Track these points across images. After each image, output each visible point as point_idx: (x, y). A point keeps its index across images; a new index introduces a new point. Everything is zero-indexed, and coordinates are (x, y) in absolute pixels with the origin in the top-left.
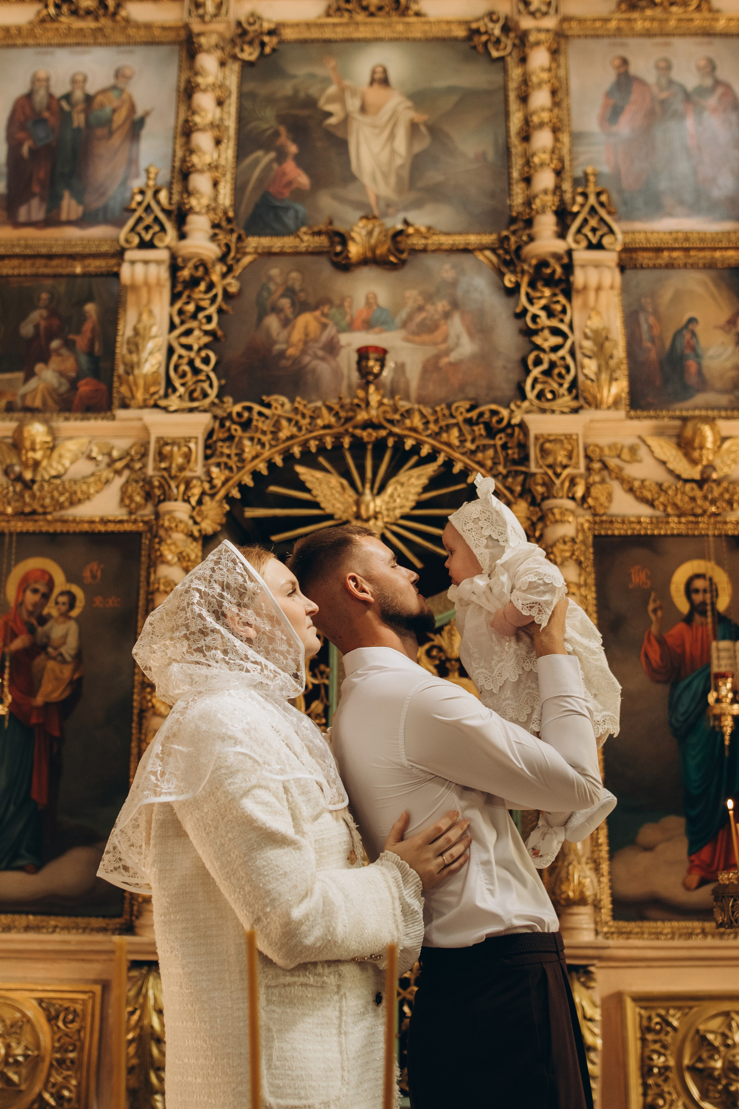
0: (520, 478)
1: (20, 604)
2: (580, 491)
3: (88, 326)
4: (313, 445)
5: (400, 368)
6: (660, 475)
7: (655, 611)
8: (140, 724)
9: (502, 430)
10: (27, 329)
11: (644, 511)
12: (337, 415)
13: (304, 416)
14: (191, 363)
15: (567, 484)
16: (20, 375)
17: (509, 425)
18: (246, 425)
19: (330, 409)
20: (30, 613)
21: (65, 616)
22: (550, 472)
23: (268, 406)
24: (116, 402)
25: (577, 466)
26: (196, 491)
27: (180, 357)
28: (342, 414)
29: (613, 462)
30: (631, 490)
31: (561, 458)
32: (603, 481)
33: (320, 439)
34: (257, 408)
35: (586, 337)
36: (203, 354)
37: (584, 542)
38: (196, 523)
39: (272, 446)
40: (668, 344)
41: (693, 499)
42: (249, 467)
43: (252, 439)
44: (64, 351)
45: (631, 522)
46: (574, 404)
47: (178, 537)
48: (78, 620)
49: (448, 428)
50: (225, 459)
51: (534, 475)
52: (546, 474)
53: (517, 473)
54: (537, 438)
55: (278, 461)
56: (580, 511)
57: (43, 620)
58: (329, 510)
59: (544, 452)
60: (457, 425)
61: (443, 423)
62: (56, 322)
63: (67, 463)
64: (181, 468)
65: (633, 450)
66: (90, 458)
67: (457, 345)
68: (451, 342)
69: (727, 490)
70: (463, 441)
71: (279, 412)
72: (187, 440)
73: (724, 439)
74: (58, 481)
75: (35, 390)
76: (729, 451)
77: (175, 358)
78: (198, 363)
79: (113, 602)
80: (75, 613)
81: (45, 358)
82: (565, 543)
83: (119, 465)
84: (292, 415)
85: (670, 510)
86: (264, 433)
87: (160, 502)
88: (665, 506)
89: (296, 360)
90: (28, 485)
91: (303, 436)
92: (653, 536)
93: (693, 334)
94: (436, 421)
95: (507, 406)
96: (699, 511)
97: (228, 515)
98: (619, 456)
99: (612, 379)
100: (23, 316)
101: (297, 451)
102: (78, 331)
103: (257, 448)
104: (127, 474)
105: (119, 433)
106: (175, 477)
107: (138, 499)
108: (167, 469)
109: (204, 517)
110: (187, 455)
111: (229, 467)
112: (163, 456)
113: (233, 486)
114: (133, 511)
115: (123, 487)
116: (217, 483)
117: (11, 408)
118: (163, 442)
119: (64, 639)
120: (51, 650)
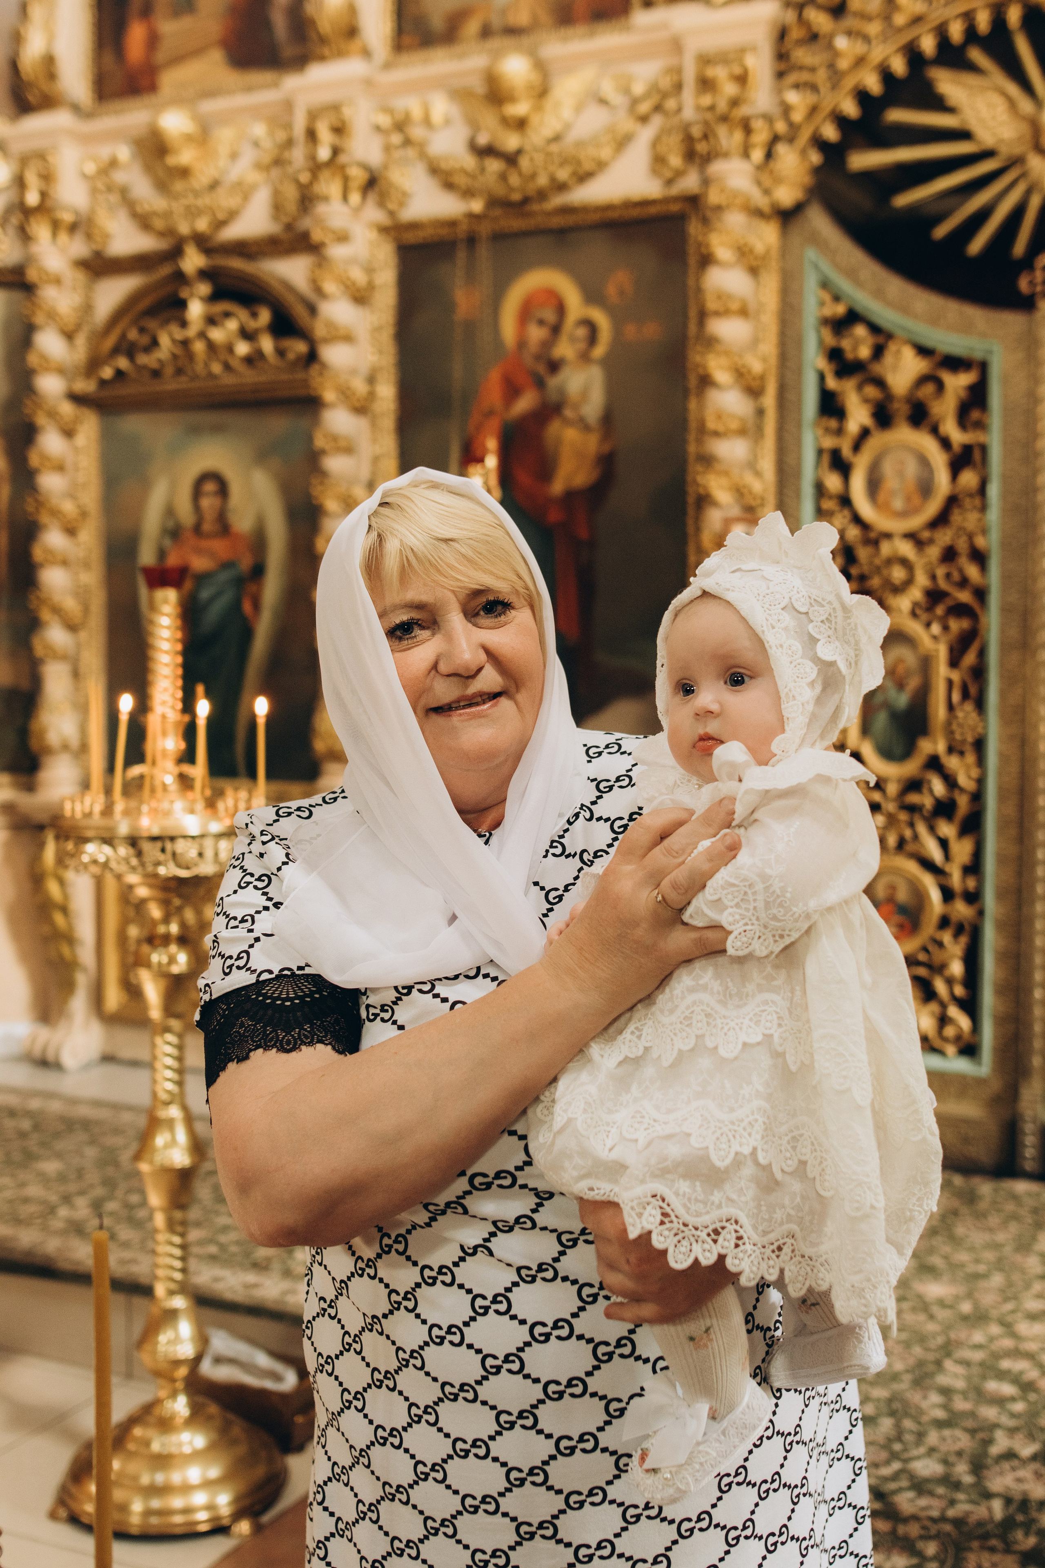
1: (522, 344)
4: (956, 32)
20: (538, 358)
21: (585, 357)
26: (762, 137)
33: (967, 16)
38: (767, 192)
42: (849, 83)
47: (735, 218)
48: (602, 362)
50: (807, 75)
55: (899, 66)
57: (554, 366)
58: (987, 142)
63: (567, 113)
64: (735, 102)
66: (603, 102)
72: (742, 51)
74: (554, 148)
79: (650, 331)
83: (644, 107)
87: (707, 162)
90: (511, 159)
91: (937, 15)
97: (817, 171)
101: (928, 45)
103: (860, 48)
104: (657, 121)
105: (641, 53)
106: (724, 119)
107: (675, 161)
108: (712, 108)
109: (778, 180)
110: (742, 79)
111: (814, 88)
112: (706, 84)
113: (824, 120)
114: (669, 182)
115: (655, 143)
116: (797, 117)
117: (486, 32)
118: (705, 60)
119: (585, 394)
120: (568, 413)
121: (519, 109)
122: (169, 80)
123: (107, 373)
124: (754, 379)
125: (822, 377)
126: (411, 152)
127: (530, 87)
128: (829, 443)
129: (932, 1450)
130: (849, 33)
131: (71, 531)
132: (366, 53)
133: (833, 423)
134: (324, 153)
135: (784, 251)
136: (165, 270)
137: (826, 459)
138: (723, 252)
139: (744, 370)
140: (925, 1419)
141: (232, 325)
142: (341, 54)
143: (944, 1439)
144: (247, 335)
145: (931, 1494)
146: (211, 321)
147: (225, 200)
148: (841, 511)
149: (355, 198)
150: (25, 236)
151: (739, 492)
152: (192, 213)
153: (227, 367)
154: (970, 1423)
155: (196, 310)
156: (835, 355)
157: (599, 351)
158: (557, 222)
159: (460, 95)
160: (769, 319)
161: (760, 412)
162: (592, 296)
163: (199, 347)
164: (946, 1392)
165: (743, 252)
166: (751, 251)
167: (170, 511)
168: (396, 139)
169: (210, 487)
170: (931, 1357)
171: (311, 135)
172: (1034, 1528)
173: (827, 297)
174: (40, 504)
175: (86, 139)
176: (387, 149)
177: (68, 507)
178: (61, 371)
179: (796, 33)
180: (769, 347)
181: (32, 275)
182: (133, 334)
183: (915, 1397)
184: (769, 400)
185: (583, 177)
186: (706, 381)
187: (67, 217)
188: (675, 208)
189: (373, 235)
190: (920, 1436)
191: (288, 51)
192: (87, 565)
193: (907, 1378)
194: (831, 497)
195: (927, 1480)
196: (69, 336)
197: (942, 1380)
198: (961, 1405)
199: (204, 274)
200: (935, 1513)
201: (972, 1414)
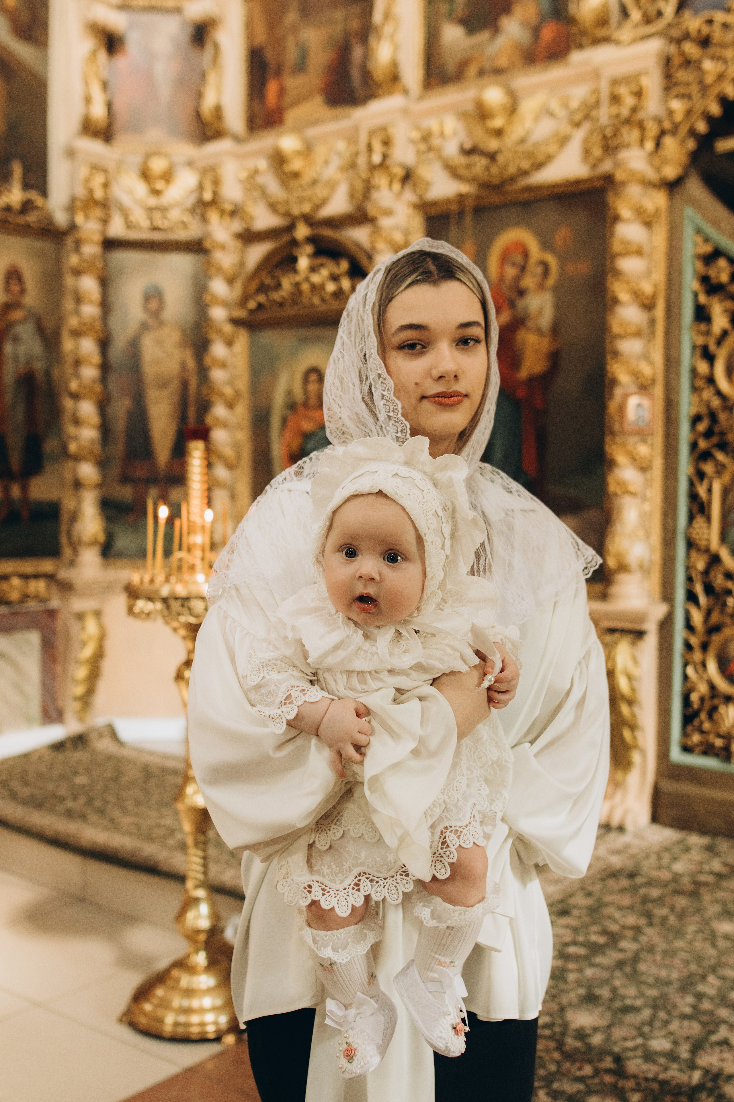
1: (502, 278)
18: (705, 42)
20: (512, 287)
21: (542, 286)
26: (653, 134)
38: (658, 170)
42: (715, 92)
47: (635, 189)
48: (553, 289)
57: (522, 293)
63: (528, 124)
64: (635, 110)
66: (551, 114)
74: (522, 147)
75: (500, 47)
79: (583, 267)
81: (508, 9)
83: (578, 117)
87: (617, 151)
90: (492, 156)
97: (695, 153)
103: (720, 67)
104: (586, 126)
105: (576, 80)
106: (628, 121)
107: (597, 152)
108: (618, 116)
109: (665, 162)
110: (639, 94)
111: (688, 97)
112: (615, 99)
113: (697, 118)
114: (594, 166)
115: (586, 140)
116: (678, 117)
117: (481, 73)
118: (615, 82)
119: (540, 311)
120: (530, 324)
121: (498, 122)
122: (291, 116)
123: (252, 305)
124: (647, 298)
125: (696, 295)
126: (431, 155)
127: (504, 108)
128: (700, 340)
129: (671, 1033)
130: (713, 58)
131: (230, 405)
132: (406, 92)
133: (703, 327)
134: (377, 159)
135: (671, 209)
136: (285, 239)
137: (698, 352)
138: (625, 212)
139: (639, 293)
140: (676, 1013)
141: (325, 272)
142: (390, 92)
143: (681, 1027)
144: (335, 278)
145: (654, 1062)
146: (313, 269)
147: (320, 192)
148: (708, 387)
149: (397, 186)
150: (204, 220)
151: (636, 375)
152: (301, 201)
153: (323, 300)
154: (705, 1018)
155: (303, 263)
156: (705, 280)
157: (551, 282)
158: (523, 197)
159: (463, 116)
160: (660, 256)
161: (652, 322)
162: (546, 245)
163: (305, 287)
164: (699, 996)
165: (639, 212)
166: (645, 211)
167: (289, 393)
168: (423, 147)
169: (313, 377)
170: (700, 972)
171: (370, 147)
172: (717, 1093)
173: (699, 240)
174: (212, 390)
175: (240, 157)
176: (419, 153)
177: (228, 391)
178: (225, 304)
179: (677, 60)
180: (659, 276)
181: (207, 244)
182: (268, 281)
183: (676, 998)
184: (660, 312)
185: (539, 166)
186: (615, 301)
187: (228, 207)
188: (598, 184)
189: (409, 211)
190: (666, 1023)
191: (360, 93)
192: (239, 427)
193: (676, 985)
194: (701, 378)
195: (656, 1053)
196: (231, 281)
197: (701, 988)
198: (706, 1005)
199: (311, 240)
200: (650, 1075)
201: (711, 1013)
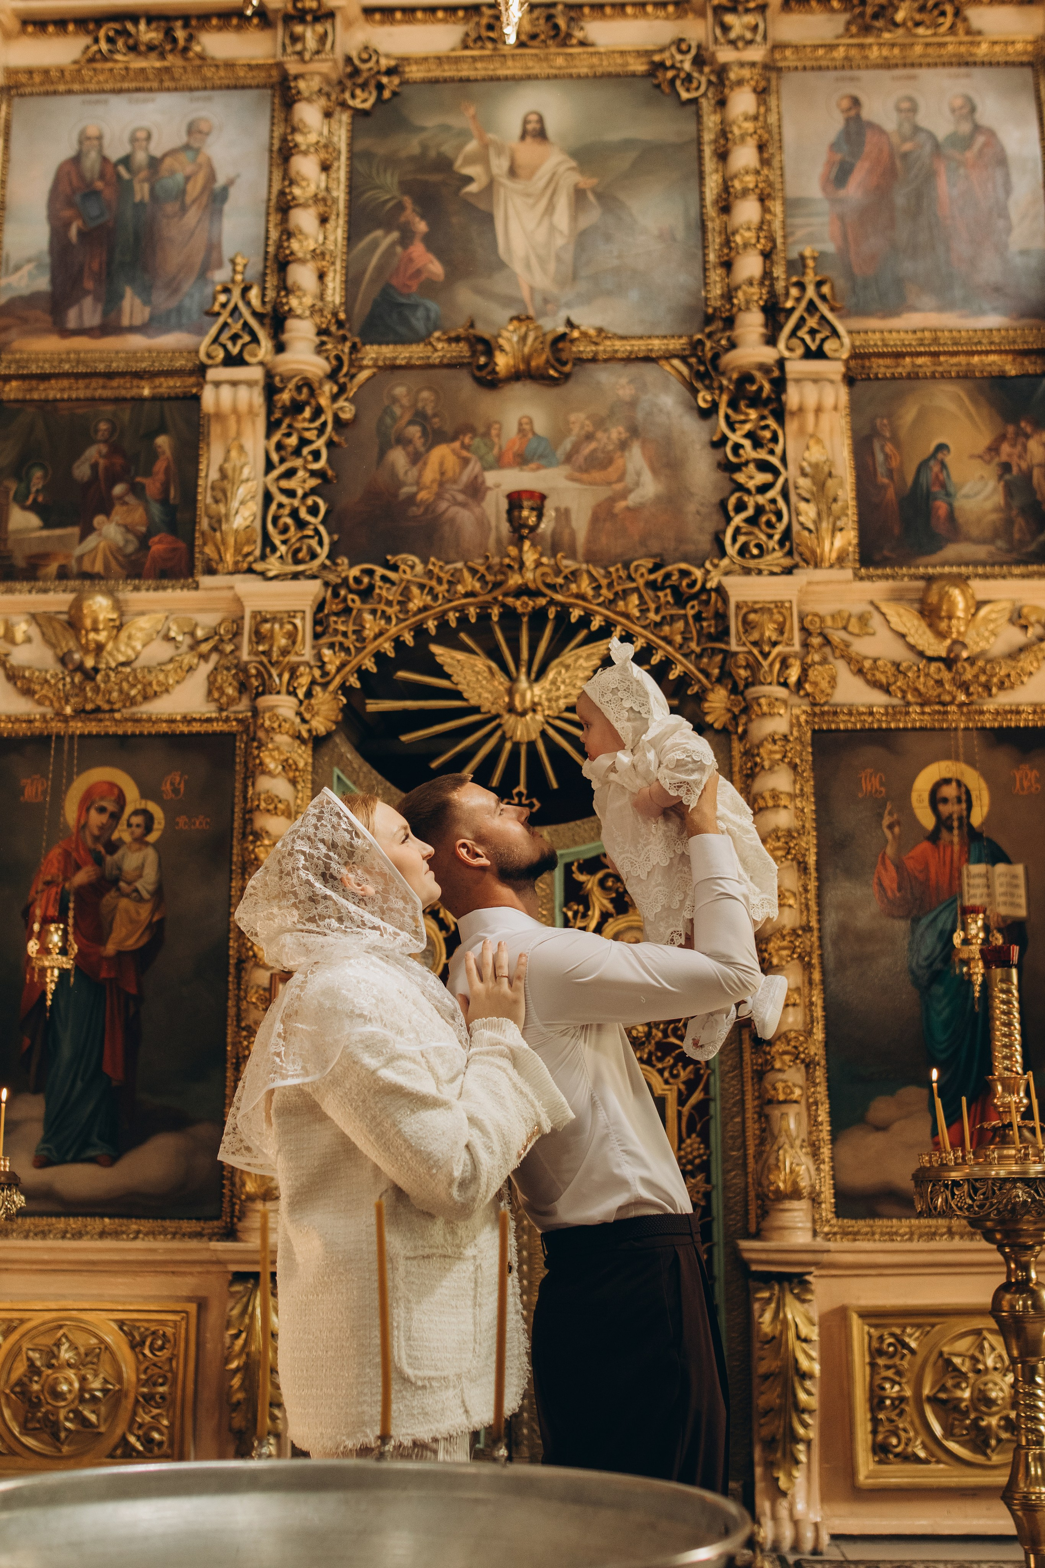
0: (719, 658)
1: (83, 827)
2: (794, 675)
3: (160, 466)
4: (452, 618)
5: (564, 515)
6: (896, 651)
7: (891, 827)
8: (239, 978)
9: (695, 596)
10: (82, 471)
11: (878, 698)
12: (482, 579)
13: (440, 581)
14: (294, 513)
15: (777, 666)
16: (74, 531)
17: (703, 588)
18: (366, 594)
19: (473, 571)
20: (96, 839)
21: (140, 841)
22: (756, 651)
23: (395, 568)
24: (199, 565)
25: (789, 644)
26: (305, 681)
27: (281, 506)
28: (489, 578)
29: (837, 636)
30: (860, 672)
31: (770, 632)
32: (824, 661)
33: (461, 609)
34: (380, 571)
35: (804, 474)
36: (310, 502)
37: (799, 739)
38: (304, 721)
39: (400, 621)
40: (910, 479)
41: (940, 683)
42: (371, 647)
43: (373, 612)
44: (131, 499)
45: (861, 714)
46: (787, 562)
47: (282, 739)
48: (155, 846)
49: (625, 594)
50: (340, 638)
51: (736, 654)
52: (750, 653)
53: (714, 652)
54: (738, 607)
55: (408, 638)
56: (795, 700)
58: (473, 702)
59: (747, 625)
60: (637, 590)
61: (618, 588)
62: (118, 461)
63: (138, 645)
64: (285, 652)
65: (863, 619)
67: (637, 484)
68: (629, 479)
69: (983, 671)
70: (644, 611)
71: (408, 576)
72: (291, 614)
73: (980, 604)
74: (128, 670)
75: (96, 548)
76: (987, 620)
77: (273, 507)
78: (303, 514)
79: (200, 823)
80: (152, 837)
81: (106, 509)
82: (774, 742)
84: (424, 581)
85: (909, 697)
86: (389, 603)
87: (258, 695)
88: (904, 692)
89: (429, 507)
90: (90, 675)
91: (439, 607)
92: (889, 730)
93: (943, 465)
94: (610, 585)
95: (701, 565)
96: (947, 698)
98: (845, 628)
99: (836, 530)
100: (76, 453)
101: (431, 625)
102: (148, 472)
103: (381, 624)
104: (215, 659)
106: (277, 663)
107: (231, 690)
109: (316, 714)
110: (293, 636)
111: (345, 649)
112: (259, 635)
113: (351, 673)
114: (222, 706)
115: (213, 675)
116: (331, 669)
118: (261, 618)
119: (141, 872)
120: (124, 886)
130: (375, 612)
135: (315, 766)
138: (271, 765)
159: (39, 619)
162: (149, 792)
166: (293, 766)
179: (332, 606)
185: (151, 696)
